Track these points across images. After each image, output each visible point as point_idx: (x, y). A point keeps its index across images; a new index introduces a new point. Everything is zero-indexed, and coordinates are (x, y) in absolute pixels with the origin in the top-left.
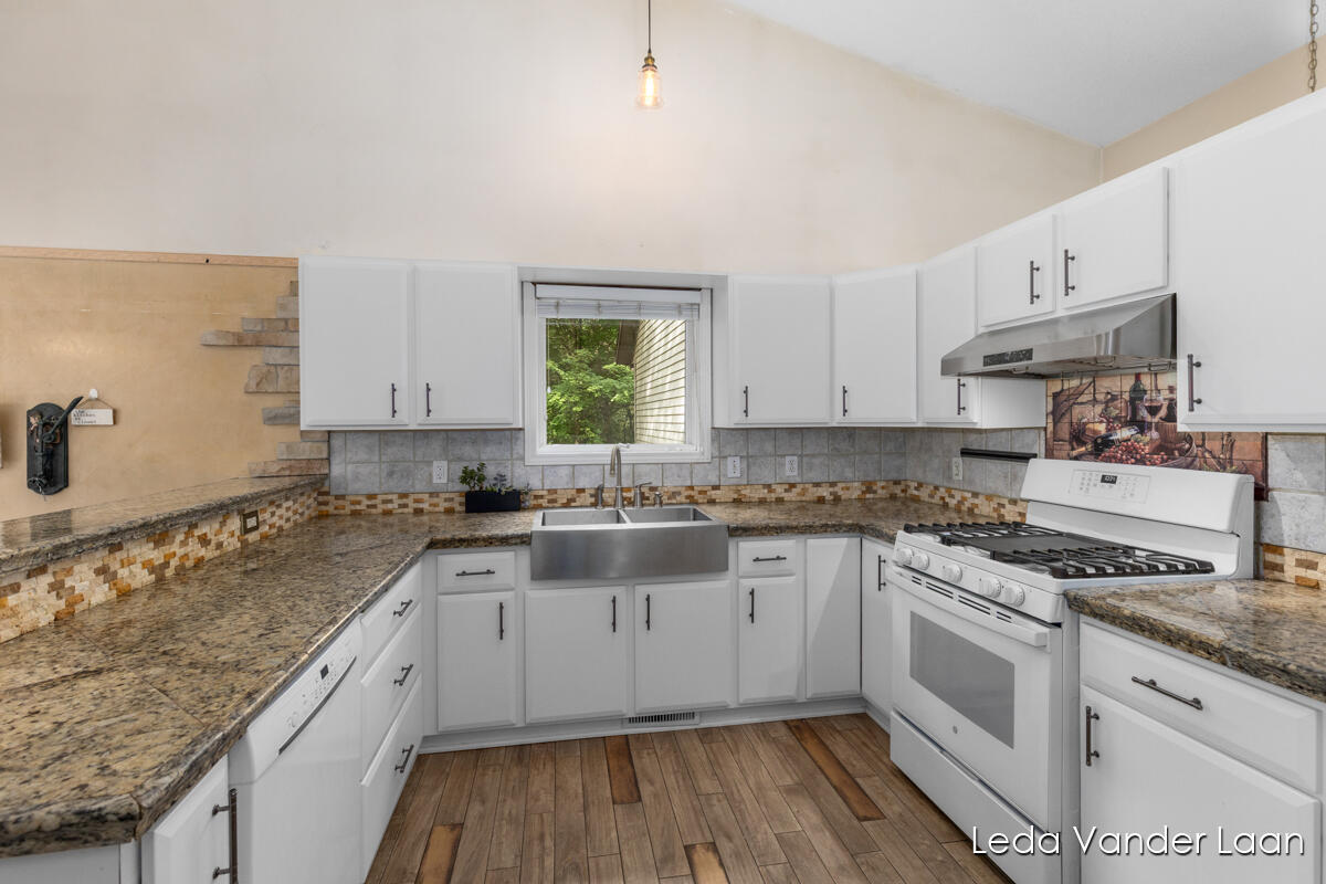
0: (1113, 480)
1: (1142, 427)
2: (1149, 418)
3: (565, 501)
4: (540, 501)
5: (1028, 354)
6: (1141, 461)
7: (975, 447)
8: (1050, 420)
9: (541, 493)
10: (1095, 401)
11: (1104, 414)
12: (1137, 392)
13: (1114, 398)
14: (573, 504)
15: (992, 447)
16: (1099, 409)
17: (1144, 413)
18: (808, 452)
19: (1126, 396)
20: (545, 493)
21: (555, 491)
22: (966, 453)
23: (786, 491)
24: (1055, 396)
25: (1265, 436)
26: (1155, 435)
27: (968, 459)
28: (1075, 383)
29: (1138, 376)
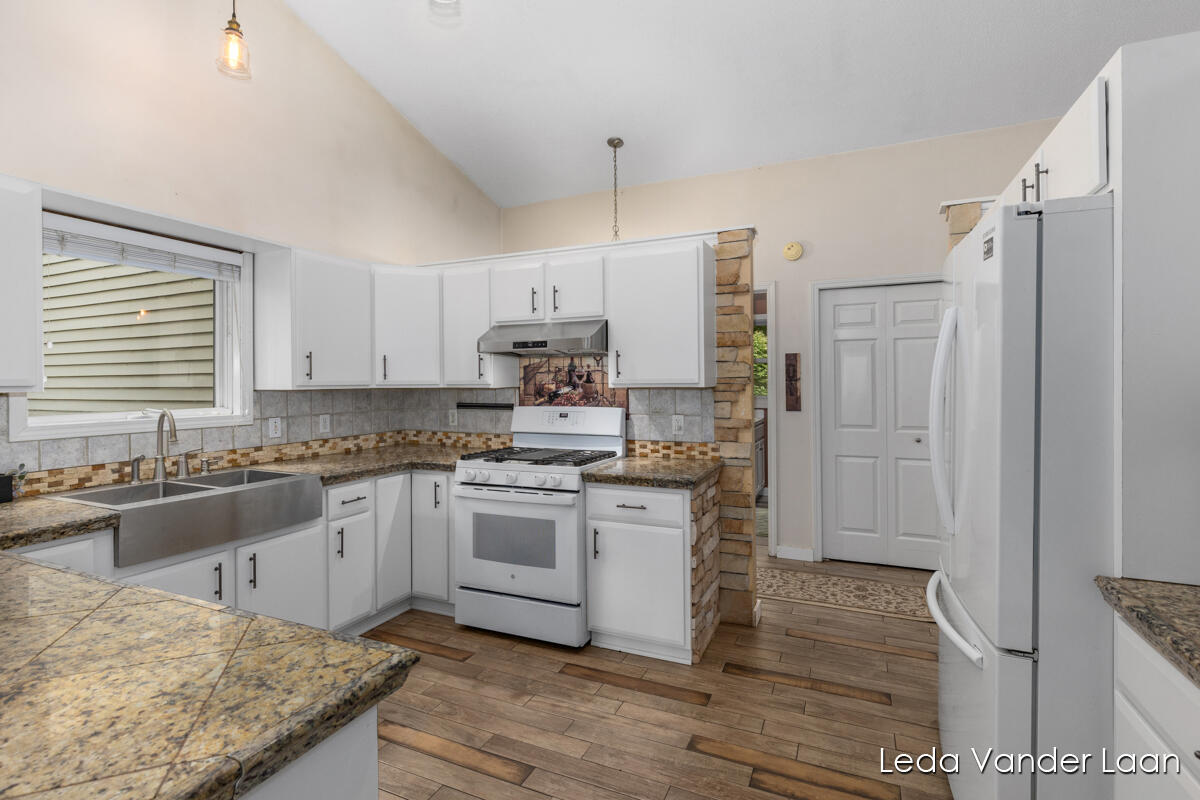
0: (566, 416)
1: (575, 387)
2: (578, 381)
3: (76, 482)
4: (36, 486)
5: (543, 344)
6: (574, 405)
7: (468, 401)
8: (522, 382)
9: (37, 476)
10: (549, 371)
11: (554, 379)
12: (572, 369)
13: (560, 370)
14: (87, 484)
15: (481, 400)
16: (552, 376)
17: (575, 379)
18: (338, 411)
19: (566, 369)
20: (44, 475)
21: (61, 471)
22: (461, 406)
23: (321, 446)
24: (525, 368)
25: (628, 389)
26: (581, 390)
27: (462, 411)
28: (537, 360)
29: (572, 359)
